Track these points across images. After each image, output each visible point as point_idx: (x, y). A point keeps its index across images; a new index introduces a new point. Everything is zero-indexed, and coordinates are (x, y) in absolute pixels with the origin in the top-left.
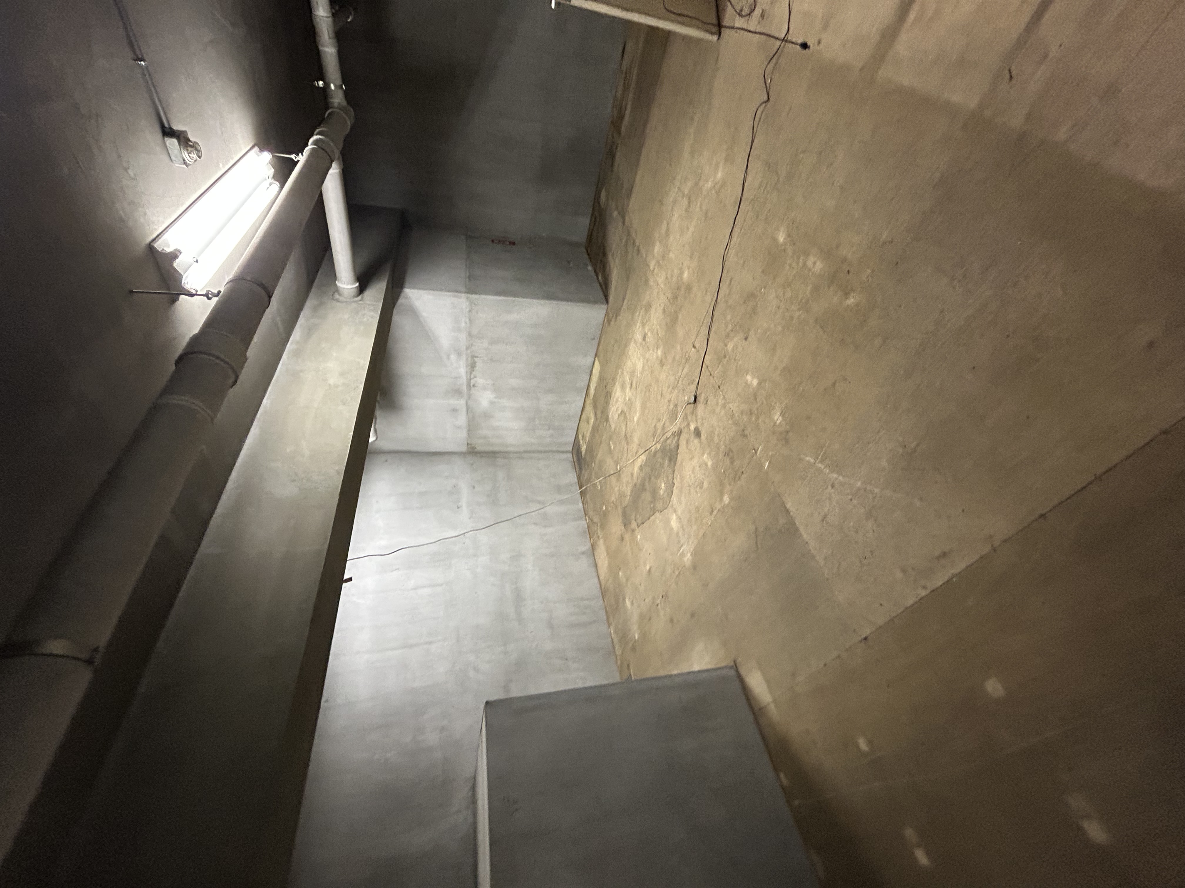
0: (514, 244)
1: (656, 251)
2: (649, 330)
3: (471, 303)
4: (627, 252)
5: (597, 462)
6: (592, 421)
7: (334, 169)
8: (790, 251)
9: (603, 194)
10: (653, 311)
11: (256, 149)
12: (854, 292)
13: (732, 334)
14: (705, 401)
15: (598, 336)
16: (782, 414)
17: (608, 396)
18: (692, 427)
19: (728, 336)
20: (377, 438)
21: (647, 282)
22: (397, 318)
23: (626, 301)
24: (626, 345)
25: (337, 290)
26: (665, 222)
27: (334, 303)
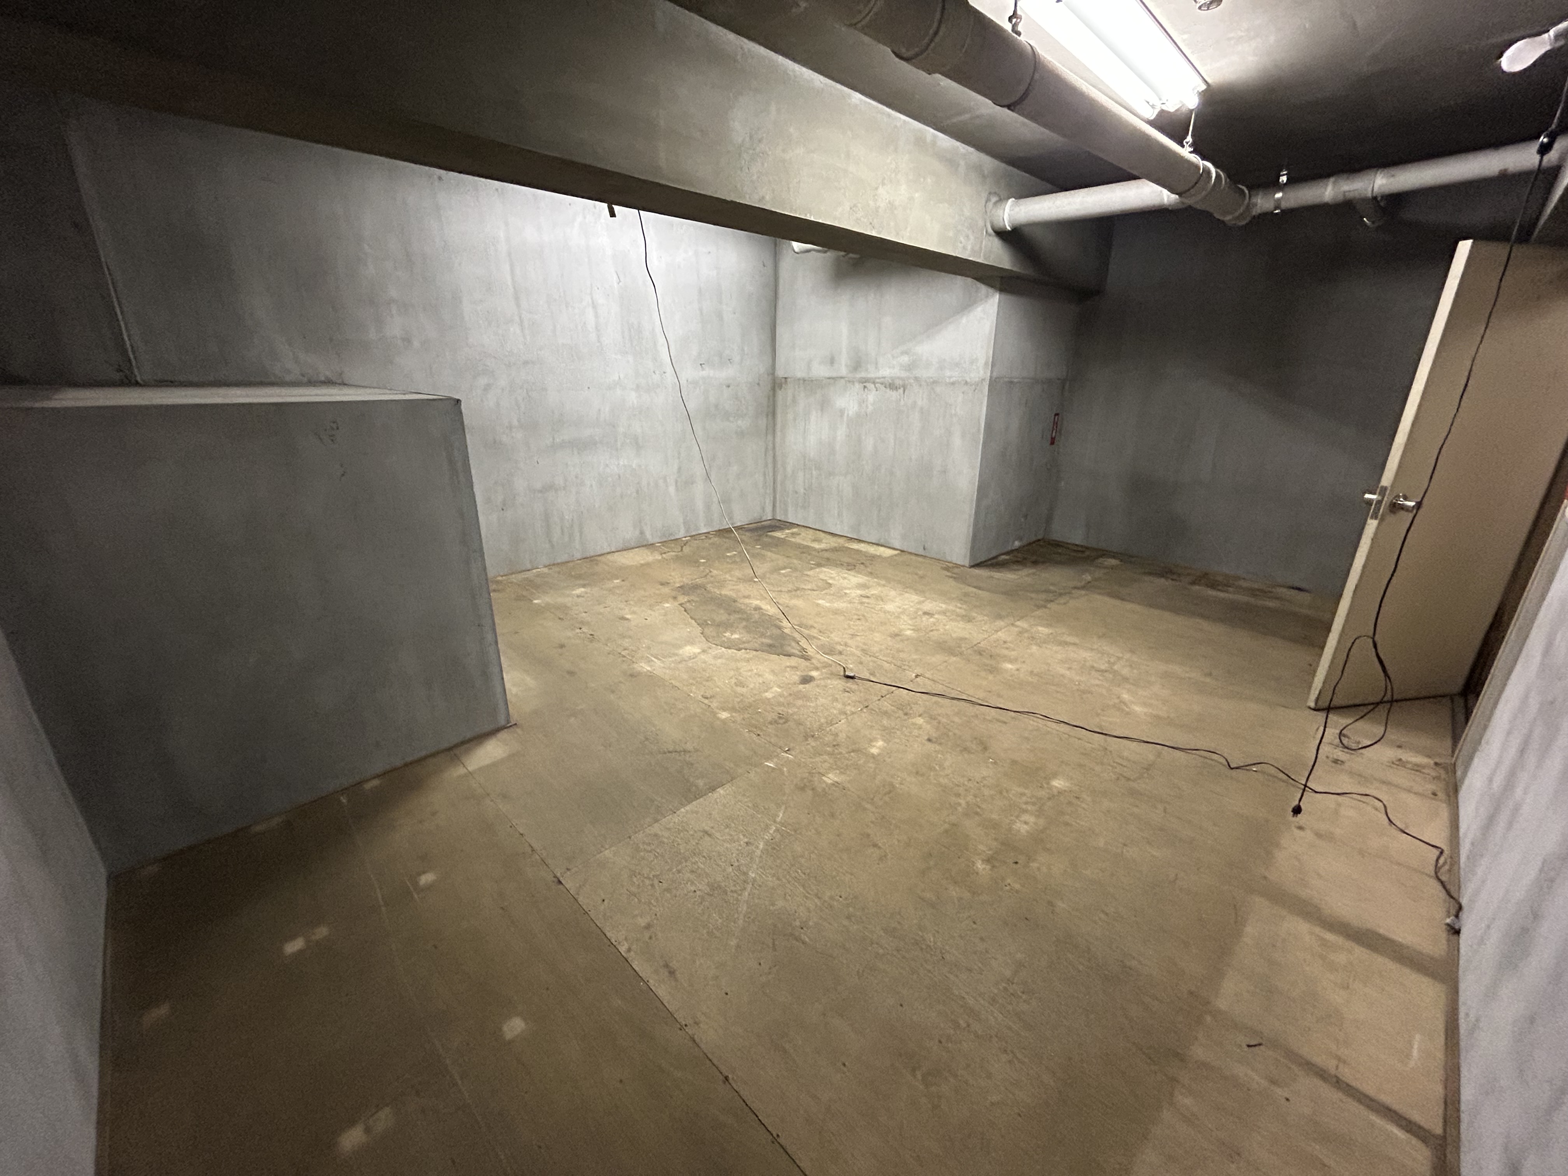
0: (1052, 443)
1: (1040, 628)
2: (938, 620)
3: (977, 385)
4: (1038, 592)
5: (763, 552)
6: (816, 546)
7: (1168, 196)
8: (1042, 793)
9: (1113, 562)
10: (961, 624)
11: (1203, 87)
12: (991, 870)
13: (935, 723)
14: (847, 689)
15: (927, 555)
16: (836, 784)
17: (851, 567)
18: (814, 674)
19: (932, 718)
20: (797, 253)
21: (1000, 617)
22: (959, 283)
23: (974, 590)
24: (917, 591)
25: (1002, 200)
26: (1075, 640)
27: (984, 195)
